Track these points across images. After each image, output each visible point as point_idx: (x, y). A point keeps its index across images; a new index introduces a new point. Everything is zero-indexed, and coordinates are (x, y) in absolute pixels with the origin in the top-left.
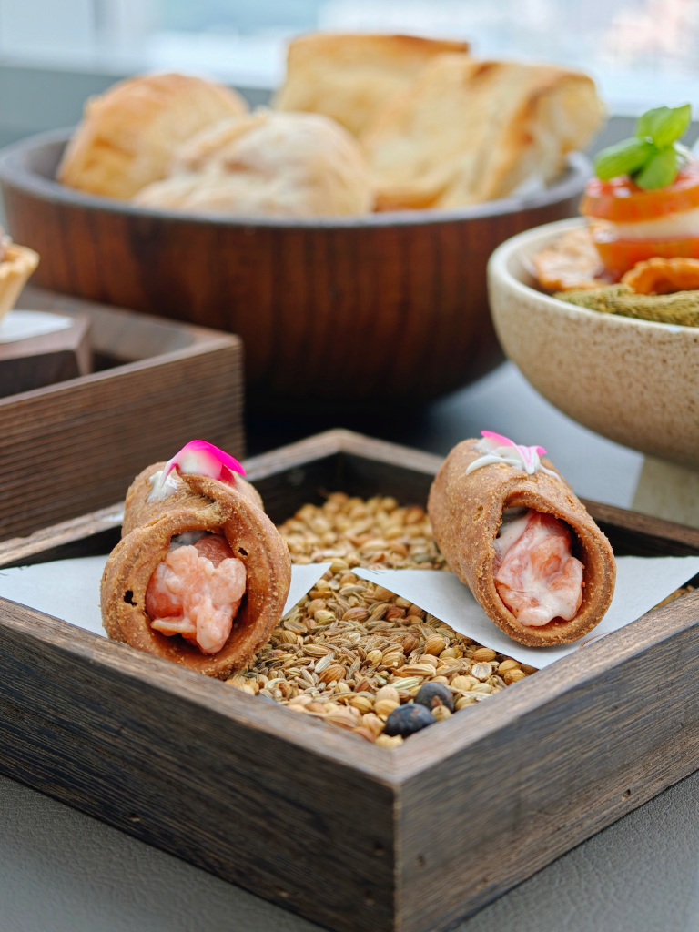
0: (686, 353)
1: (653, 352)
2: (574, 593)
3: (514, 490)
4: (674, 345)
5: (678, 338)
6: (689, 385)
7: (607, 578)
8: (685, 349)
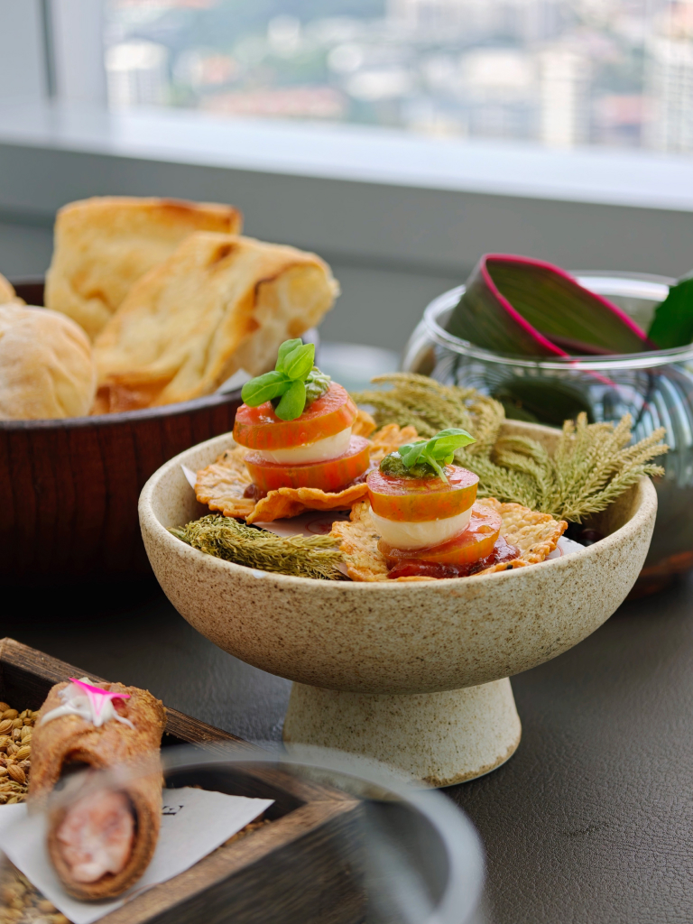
0: (269, 597)
1: (242, 593)
2: (121, 850)
3: (76, 746)
4: (259, 589)
5: (262, 583)
6: (276, 625)
7: (149, 836)
8: (268, 594)
